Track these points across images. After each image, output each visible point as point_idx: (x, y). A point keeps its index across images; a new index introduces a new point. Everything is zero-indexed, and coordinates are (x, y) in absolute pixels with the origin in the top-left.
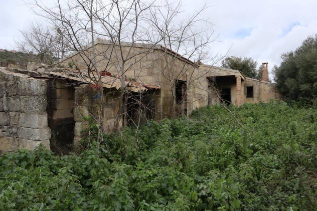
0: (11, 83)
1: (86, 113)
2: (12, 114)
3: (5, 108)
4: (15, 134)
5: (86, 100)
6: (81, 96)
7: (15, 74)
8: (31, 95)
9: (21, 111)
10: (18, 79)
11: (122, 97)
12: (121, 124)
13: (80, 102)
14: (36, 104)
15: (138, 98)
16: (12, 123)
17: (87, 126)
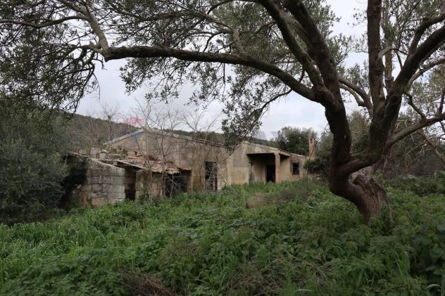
0: (105, 169)
1: (142, 186)
2: (104, 185)
3: (100, 182)
4: (106, 196)
5: (142, 179)
6: (140, 176)
7: (108, 165)
8: (118, 176)
9: (110, 184)
10: (110, 167)
11: (162, 177)
12: (161, 194)
13: (139, 180)
14: (120, 181)
15: (171, 178)
16: (104, 190)
17: (142, 192)
